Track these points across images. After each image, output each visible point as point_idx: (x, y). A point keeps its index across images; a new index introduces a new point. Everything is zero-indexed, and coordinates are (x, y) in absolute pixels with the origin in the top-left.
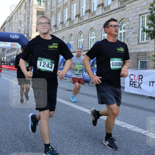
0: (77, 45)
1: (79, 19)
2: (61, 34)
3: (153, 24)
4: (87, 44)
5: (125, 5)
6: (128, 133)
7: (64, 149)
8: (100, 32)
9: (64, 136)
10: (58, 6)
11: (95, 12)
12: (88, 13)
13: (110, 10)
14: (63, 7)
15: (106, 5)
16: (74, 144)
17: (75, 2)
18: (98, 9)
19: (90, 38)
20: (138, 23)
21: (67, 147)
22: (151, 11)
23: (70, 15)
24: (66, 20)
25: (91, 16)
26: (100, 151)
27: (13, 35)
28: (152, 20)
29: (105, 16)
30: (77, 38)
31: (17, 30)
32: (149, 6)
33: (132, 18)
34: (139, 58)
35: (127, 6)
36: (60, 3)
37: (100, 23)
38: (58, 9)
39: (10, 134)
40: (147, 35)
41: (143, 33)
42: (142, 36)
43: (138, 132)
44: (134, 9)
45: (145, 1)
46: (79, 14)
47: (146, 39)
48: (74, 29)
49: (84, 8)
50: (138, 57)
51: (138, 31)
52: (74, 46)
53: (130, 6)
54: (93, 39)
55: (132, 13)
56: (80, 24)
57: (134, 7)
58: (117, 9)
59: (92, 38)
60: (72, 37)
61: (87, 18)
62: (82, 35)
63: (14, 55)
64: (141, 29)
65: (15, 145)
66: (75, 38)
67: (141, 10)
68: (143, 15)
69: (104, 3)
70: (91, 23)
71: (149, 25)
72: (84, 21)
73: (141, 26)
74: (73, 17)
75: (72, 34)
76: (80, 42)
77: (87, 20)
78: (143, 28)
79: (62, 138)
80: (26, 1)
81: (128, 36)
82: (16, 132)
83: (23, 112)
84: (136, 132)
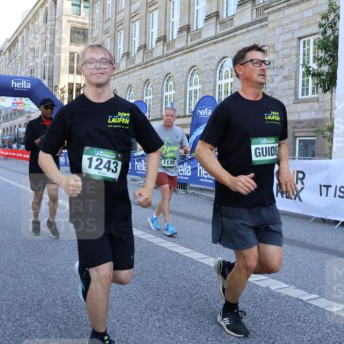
0: (159, 105)
1: (165, 47)
2: (126, 79)
3: (328, 59)
4: (182, 101)
5: (266, 16)
6: (271, 301)
7: (130, 335)
8: (211, 76)
9: (130, 307)
10: (119, 17)
11: (199, 32)
12: (185, 33)
13: (233, 28)
14: (130, 20)
15: (225, 17)
16: (154, 325)
17: (157, 8)
18: (207, 24)
19: (189, 89)
20: (295, 57)
21: (137, 330)
22: (322, 29)
23: (145, 38)
24: (136, 48)
25: (191, 41)
26: (209, 339)
27: (17, 82)
28: (325, 49)
29: (223, 40)
30: (160, 90)
31: (27, 69)
32: (319, 19)
33: (281, 44)
34: (297, 134)
35: (271, 18)
36: (121, 11)
37: (211, 54)
38: (118, 25)
39: (10, 303)
40: (313, 83)
41: (306, 79)
42: (303, 86)
43: (295, 296)
44: (287, 25)
45: (310, 9)
46: (165, 36)
47: (313, 91)
48: (152, 67)
49: (176, 21)
50: (295, 130)
51: (294, 74)
52: (154, 106)
53: (277, 18)
54: (196, 92)
55: (283, 34)
56: (165, 58)
57: (286, 21)
58: (248, 25)
59: (193, 88)
60: (149, 85)
61: (183, 44)
62: (171, 83)
63: (20, 126)
64: (302, 70)
65: (20, 326)
66: (157, 89)
67: (301, 28)
68: (306, 39)
69: (220, 10)
70: (192, 54)
71: (319, 60)
72: (176, 52)
73: (301, 62)
74: (152, 42)
75: (148, 80)
76: (166, 97)
77: (182, 49)
78: (306, 67)
79: (127, 311)
80: (48, 5)
81: (272, 85)
82: (24, 299)
83: (40, 254)
84: (291, 297)
